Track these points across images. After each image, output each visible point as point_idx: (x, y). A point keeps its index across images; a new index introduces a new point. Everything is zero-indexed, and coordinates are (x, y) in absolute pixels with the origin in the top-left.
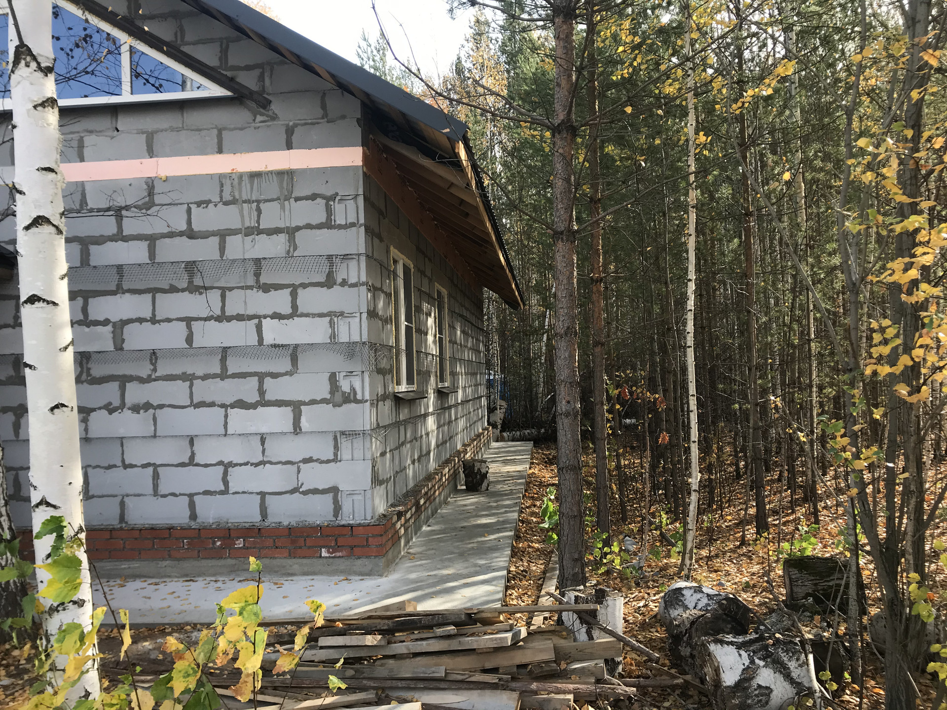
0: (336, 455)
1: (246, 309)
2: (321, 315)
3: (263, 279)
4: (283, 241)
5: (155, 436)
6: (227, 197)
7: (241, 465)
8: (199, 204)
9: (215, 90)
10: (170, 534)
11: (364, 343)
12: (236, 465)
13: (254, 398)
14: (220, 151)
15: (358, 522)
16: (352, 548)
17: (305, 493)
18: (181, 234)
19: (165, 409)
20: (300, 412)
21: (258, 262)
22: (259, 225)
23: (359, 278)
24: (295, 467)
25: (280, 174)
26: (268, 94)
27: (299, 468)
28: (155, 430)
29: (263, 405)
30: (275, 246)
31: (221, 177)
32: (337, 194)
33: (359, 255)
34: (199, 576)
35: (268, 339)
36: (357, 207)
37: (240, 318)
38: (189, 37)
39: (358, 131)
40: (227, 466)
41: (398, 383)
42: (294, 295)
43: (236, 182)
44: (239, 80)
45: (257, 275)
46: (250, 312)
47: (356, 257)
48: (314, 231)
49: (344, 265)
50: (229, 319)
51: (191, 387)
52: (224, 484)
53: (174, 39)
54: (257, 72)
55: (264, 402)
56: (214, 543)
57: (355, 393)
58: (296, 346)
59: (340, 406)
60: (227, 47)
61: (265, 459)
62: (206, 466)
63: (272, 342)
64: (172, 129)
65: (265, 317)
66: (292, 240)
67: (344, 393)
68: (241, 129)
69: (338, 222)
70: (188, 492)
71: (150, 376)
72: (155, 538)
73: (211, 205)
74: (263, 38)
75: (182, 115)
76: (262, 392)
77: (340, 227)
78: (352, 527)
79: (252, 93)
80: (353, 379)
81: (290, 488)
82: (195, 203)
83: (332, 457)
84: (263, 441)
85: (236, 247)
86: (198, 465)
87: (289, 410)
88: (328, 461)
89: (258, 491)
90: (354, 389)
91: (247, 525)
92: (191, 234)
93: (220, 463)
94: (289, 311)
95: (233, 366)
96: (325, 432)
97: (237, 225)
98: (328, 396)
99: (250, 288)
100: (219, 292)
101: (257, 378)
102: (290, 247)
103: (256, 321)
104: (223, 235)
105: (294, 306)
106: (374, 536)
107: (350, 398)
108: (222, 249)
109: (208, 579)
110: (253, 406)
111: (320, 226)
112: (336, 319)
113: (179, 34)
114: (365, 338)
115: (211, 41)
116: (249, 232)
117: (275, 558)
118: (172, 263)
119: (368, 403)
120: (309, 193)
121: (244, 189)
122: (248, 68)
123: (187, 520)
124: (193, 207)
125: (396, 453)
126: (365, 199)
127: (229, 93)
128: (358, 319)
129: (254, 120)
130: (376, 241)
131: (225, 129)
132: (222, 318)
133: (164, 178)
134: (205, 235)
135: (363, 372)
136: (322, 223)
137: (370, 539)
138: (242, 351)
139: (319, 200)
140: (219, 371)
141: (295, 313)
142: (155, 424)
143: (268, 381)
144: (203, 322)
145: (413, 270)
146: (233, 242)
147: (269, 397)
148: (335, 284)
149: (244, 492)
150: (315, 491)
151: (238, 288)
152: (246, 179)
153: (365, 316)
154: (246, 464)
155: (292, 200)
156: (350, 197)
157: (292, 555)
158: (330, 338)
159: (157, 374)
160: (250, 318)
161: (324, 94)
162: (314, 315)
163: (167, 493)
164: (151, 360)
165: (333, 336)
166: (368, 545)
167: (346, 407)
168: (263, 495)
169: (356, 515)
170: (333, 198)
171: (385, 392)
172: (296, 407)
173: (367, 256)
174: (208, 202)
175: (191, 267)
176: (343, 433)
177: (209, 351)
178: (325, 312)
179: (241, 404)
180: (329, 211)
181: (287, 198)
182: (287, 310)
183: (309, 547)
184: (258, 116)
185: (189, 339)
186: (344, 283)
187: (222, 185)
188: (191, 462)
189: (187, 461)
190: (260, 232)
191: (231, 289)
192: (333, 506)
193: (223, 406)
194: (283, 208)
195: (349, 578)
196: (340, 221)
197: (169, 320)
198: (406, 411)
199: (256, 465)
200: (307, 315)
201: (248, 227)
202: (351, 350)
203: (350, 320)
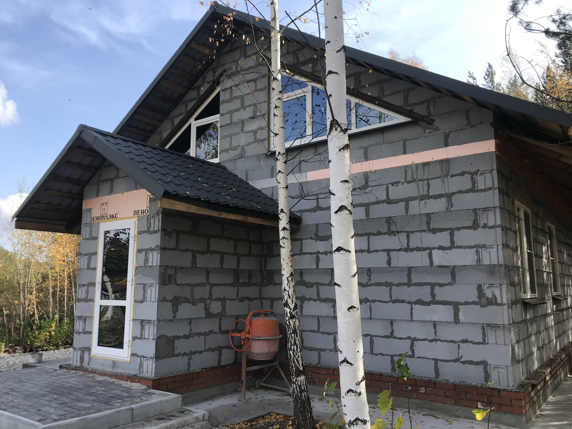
0: (484, 339)
1: (422, 244)
2: (470, 247)
3: (432, 226)
4: (444, 202)
5: (371, 318)
6: (409, 178)
7: (422, 340)
8: (393, 184)
9: (401, 119)
10: (381, 378)
11: (501, 265)
12: (419, 340)
13: (428, 299)
14: (405, 153)
15: (503, 388)
16: (500, 405)
17: (464, 363)
18: (383, 202)
19: (376, 303)
20: (459, 309)
21: (428, 215)
22: (429, 193)
23: (495, 222)
24: (456, 345)
25: (441, 162)
26: (432, 116)
27: (459, 345)
28: (371, 315)
29: (434, 304)
30: (439, 205)
31: (405, 167)
32: (478, 170)
33: (495, 207)
34: (398, 407)
35: (437, 261)
36: (493, 177)
37: (418, 249)
38: (386, 93)
39: (492, 130)
40: (414, 340)
41: (525, 292)
42: (452, 235)
43: (414, 169)
44: (415, 111)
45: (428, 223)
46: (425, 246)
47: (493, 209)
48: (464, 194)
49: (485, 214)
50: (412, 250)
51: (390, 290)
52: (412, 351)
53: (379, 95)
54: (426, 105)
55: (434, 302)
56: (407, 388)
57: (496, 299)
58: (454, 267)
59: (485, 306)
60: (408, 93)
61: (437, 338)
62: (401, 339)
63: (438, 264)
64: (377, 144)
65: (434, 249)
66: (450, 201)
67: (488, 298)
68: (417, 139)
69: (480, 188)
70: (390, 354)
71: (367, 283)
72: (372, 380)
73: (400, 184)
74: (429, 85)
75: (383, 134)
76: (433, 295)
77: (481, 191)
78: (499, 391)
79: (423, 117)
80: (494, 289)
81: (454, 358)
82: (391, 184)
83: (481, 341)
84: (435, 326)
85: (415, 207)
86: (395, 338)
87: (451, 307)
88: (479, 343)
89: (433, 358)
90: (495, 296)
91: (427, 379)
92: (389, 201)
93: (409, 338)
94: (449, 245)
95: (415, 279)
96: (476, 324)
97: (415, 194)
98: (477, 300)
99: (424, 231)
100: (405, 234)
101: (430, 286)
102: (448, 205)
103: (428, 251)
104: (407, 201)
105: (452, 242)
106: (516, 399)
107: (492, 302)
108: (407, 209)
109: (404, 410)
110: (428, 304)
111: (468, 191)
112: (480, 250)
113: (381, 92)
114: (501, 262)
115: (399, 92)
116: (423, 198)
117: (445, 403)
118: (378, 218)
119: (506, 306)
120: (460, 171)
121: (419, 173)
122: (421, 103)
123: (390, 371)
124: (390, 186)
125: (526, 341)
126: (498, 172)
127: (409, 120)
128: (495, 250)
129: (425, 132)
130: (506, 197)
131: (407, 140)
132: (408, 249)
133: (373, 172)
134: (397, 201)
135: (501, 285)
136: (469, 189)
137: (513, 402)
138: (420, 270)
139: (467, 175)
140: (406, 282)
141: (453, 246)
142: (371, 311)
143: (437, 288)
144: (397, 252)
145: (530, 214)
146: (413, 204)
147: (438, 298)
148: (479, 227)
149: (424, 358)
150: (471, 362)
151: (417, 231)
152: (420, 167)
153: (500, 247)
154: (425, 340)
155: (449, 177)
156: (488, 172)
157: (456, 403)
158: (477, 261)
159: (371, 282)
160: (425, 249)
161: (468, 111)
162: (465, 247)
163: (378, 353)
164: (368, 274)
165: (479, 260)
166: (511, 405)
167: (490, 308)
168: (436, 360)
169: (501, 383)
170: (476, 173)
171: (516, 299)
172: (456, 306)
173: (501, 208)
174: (398, 183)
175: (389, 220)
176: (488, 325)
177: (400, 269)
178: (473, 245)
179: (420, 302)
180: (473, 181)
181: (446, 176)
182: (448, 244)
183: (469, 400)
184: (427, 130)
185: (389, 262)
186: (485, 226)
187: (406, 172)
188: (391, 336)
189: (389, 335)
190: (429, 197)
191: (413, 232)
192: (484, 374)
193: (409, 303)
194: (443, 182)
195: (499, 426)
196: (481, 186)
197: (377, 251)
198: (532, 311)
199: (431, 341)
200: (461, 247)
201: (422, 195)
202: (491, 270)
203: (490, 250)
